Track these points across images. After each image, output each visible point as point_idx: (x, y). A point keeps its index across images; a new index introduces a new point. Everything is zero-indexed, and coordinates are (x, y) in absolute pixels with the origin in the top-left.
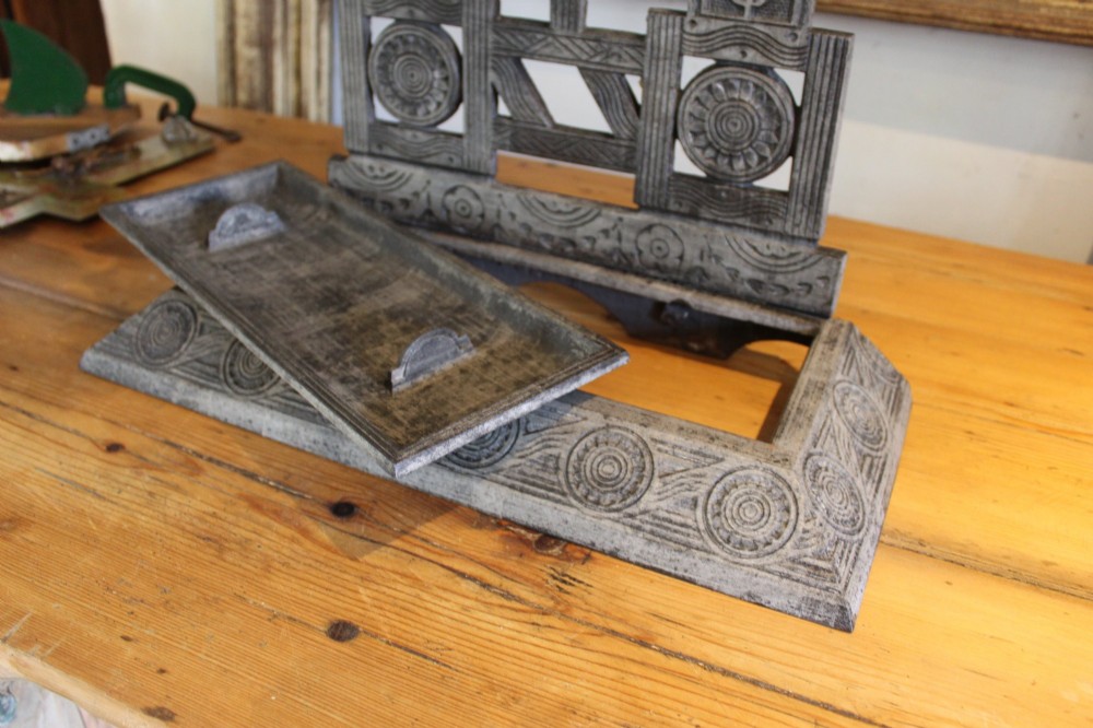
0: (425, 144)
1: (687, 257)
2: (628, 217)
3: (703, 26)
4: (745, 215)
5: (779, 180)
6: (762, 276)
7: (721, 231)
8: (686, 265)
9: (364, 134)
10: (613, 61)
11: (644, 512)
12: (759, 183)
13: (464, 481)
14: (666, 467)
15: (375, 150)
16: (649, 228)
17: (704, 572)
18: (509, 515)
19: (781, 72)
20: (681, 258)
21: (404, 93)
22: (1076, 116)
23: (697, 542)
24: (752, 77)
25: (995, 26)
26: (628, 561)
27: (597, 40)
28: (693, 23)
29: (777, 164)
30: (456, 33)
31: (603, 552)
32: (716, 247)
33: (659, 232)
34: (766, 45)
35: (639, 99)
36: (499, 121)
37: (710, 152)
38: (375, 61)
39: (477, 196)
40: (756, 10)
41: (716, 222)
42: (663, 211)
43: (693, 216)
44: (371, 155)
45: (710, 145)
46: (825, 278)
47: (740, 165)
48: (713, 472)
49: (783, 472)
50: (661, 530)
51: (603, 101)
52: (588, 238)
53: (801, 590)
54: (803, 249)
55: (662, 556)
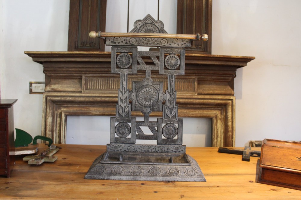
0: (124, 140)
1: (166, 150)
2: (156, 146)
3: (165, 120)
4: (173, 143)
5: (176, 137)
6: (176, 150)
7: (170, 145)
8: (166, 151)
9: (114, 140)
10: (153, 125)
11: (179, 175)
12: (174, 138)
13: (156, 177)
14: (180, 170)
15: (116, 142)
16: (160, 147)
17: (189, 180)
18: (163, 180)
19: (175, 124)
20: (165, 150)
21: (121, 133)
22: (197, 128)
23: (186, 176)
24: (172, 125)
25: (185, 116)
26: (179, 181)
27: (151, 123)
28: (164, 119)
29: (176, 135)
30: (130, 124)
31: (176, 181)
32: (169, 148)
33: (161, 147)
34: (173, 121)
35: (157, 130)
36: (137, 135)
37: (167, 135)
38: (117, 129)
39: (133, 147)
40: (171, 117)
41: (169, 144)
42: (162, 144)
43: (166, 144)
44: (115, 143)
45: (167, 134)
46: (184, 149)
47: (171, 136)
48: (185, 169)
49: (193, 167)
50: (182, 176)
51: (152, 131)
52: (151, 150)
53: (200, 178)
54: (181, 146)
55: (183, 179)
